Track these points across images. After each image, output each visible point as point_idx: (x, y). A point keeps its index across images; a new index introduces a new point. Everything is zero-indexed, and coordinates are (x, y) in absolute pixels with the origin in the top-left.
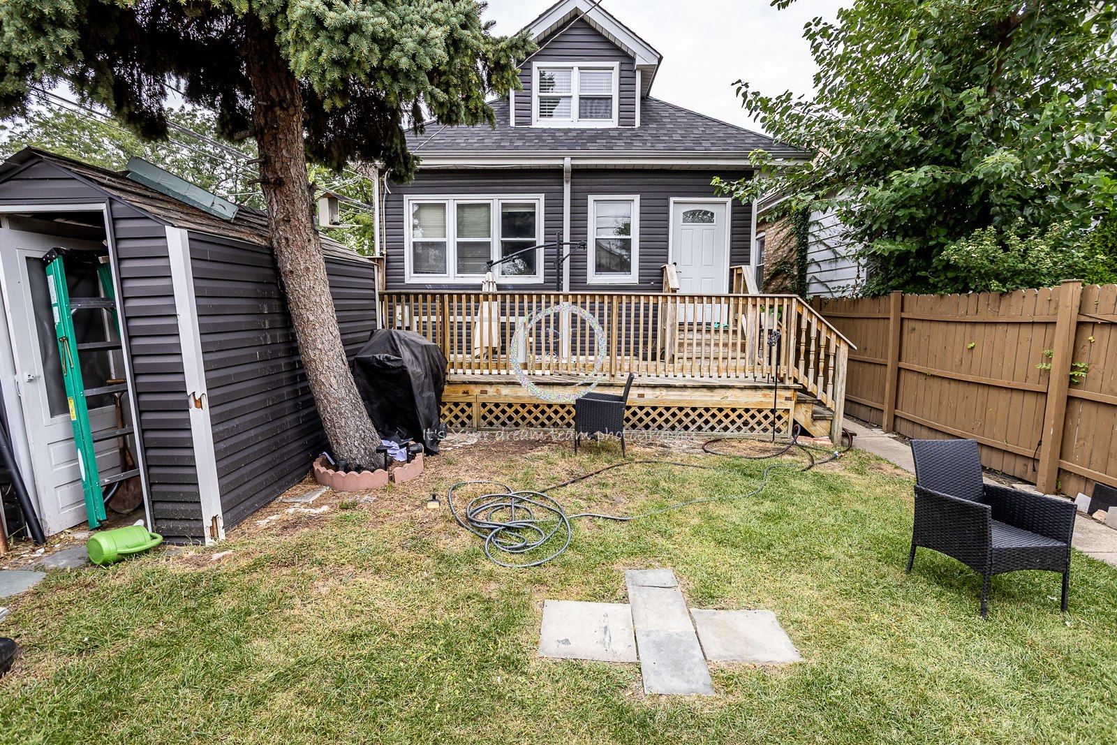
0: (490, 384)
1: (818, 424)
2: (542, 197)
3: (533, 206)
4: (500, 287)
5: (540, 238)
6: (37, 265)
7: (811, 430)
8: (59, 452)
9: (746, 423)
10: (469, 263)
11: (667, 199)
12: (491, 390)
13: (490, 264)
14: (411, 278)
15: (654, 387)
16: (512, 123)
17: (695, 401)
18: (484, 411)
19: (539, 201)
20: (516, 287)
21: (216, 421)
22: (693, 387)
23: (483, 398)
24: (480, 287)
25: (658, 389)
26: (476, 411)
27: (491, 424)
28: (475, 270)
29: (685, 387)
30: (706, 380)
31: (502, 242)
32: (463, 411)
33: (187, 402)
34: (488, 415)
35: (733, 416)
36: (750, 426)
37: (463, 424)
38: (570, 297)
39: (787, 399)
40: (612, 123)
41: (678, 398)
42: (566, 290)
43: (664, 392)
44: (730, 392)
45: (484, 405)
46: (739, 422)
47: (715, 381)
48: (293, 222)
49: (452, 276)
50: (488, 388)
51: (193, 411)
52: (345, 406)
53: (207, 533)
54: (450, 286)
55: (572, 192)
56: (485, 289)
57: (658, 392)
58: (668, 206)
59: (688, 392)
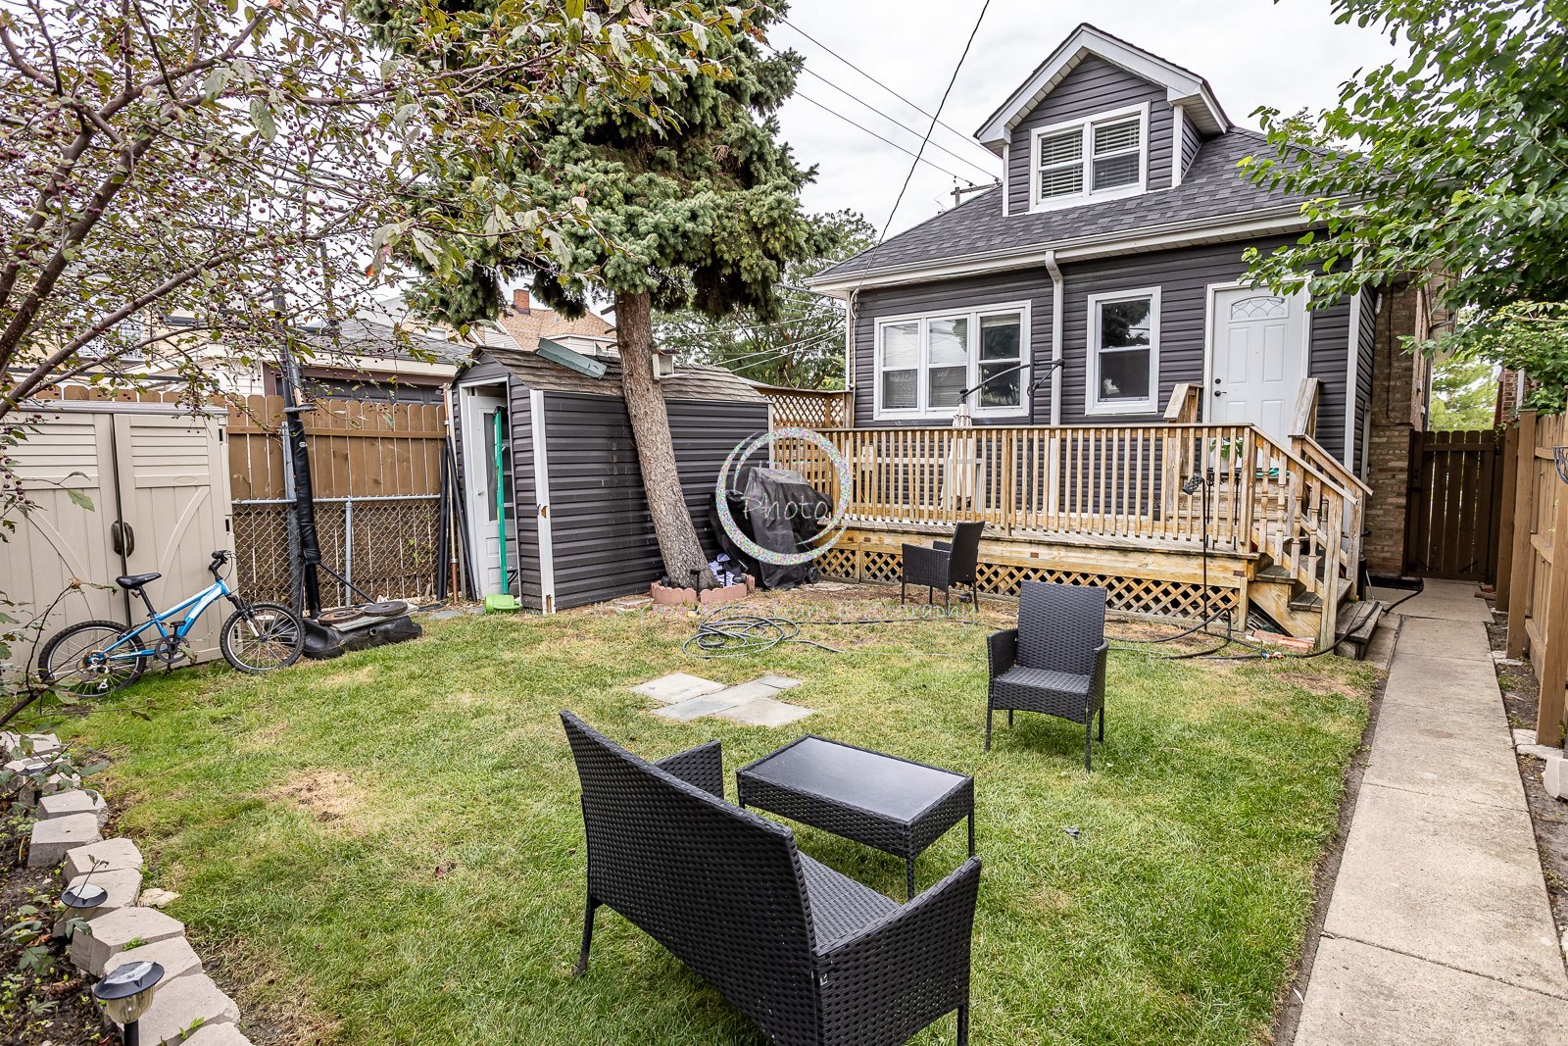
0: (873, 531)
1: (1300, 616)
2: (1028, 303)
3: (1017, 316)
4: (975, 422)
5: (1025, 357)
6: (490, 418)
7: (1287, 624)
8: (494, 546)
9: (1175, 603)
10: (945, 394)
11: (1203, 287)
12: (874, 538)
13: (965, 393)
14: (880, 414)
15: (1050, 545)
16: (1005, 213)
17: (1101, 567)
18: (867, 561)
19: (1024, 309)
20: (994, 421)
21: (555, 527)
22: (1098, 548)
23: (868, 547)
24: (950, 422)
25: (1055, 548)
26: (859, 559)
27: (875, 576)
28: (948, 403)
29: (1086, 547)
30: (1119, 540)
31: (983, 367)
32: (847, 559)
33: (537, 512)
34: (871, 566)
35: (1156, 591)
36: (1181, 608)
37: (847, 573)
38: (1058, 432)
39: (1236, 573)
40: (1138, 189)
41: (1080, 561)
42: (1055, 422)
43: (1063, 552)
44: (1150, 559)
45: (868, 554)
46: (1165, 601)
47: (1131, 541)
48: (636, 376)
49: (922, 411)
50: (871, 536)
51: (540, 516)
52: (672, 531)
53: (544, 607)
54: (921, 422)
55: (1066, 293)
56: (956, 425)
57: (1055, 552)
58: (1203, 297)
59: (1094, 554)
